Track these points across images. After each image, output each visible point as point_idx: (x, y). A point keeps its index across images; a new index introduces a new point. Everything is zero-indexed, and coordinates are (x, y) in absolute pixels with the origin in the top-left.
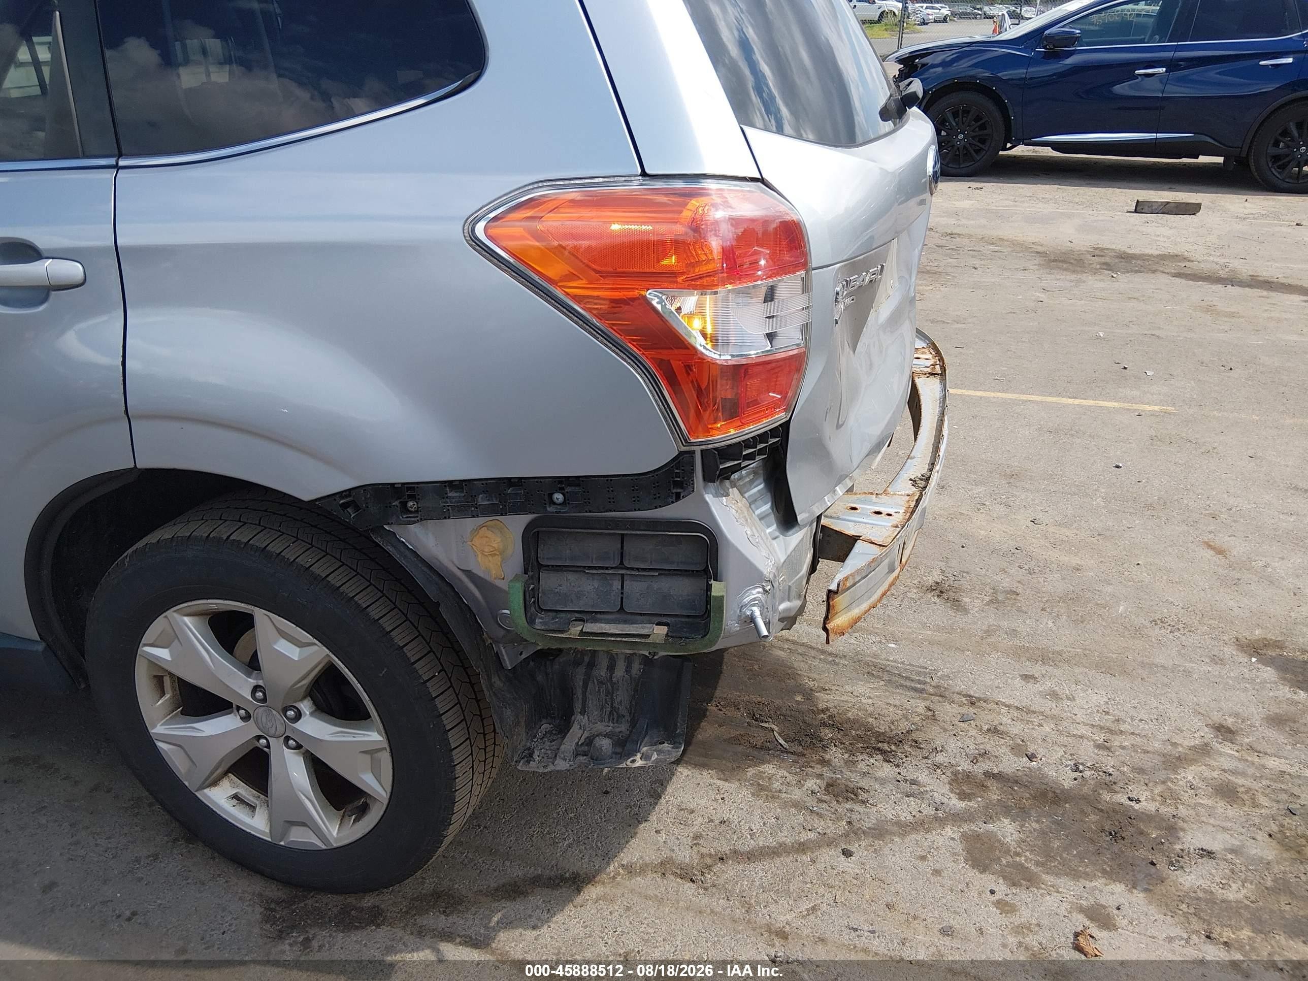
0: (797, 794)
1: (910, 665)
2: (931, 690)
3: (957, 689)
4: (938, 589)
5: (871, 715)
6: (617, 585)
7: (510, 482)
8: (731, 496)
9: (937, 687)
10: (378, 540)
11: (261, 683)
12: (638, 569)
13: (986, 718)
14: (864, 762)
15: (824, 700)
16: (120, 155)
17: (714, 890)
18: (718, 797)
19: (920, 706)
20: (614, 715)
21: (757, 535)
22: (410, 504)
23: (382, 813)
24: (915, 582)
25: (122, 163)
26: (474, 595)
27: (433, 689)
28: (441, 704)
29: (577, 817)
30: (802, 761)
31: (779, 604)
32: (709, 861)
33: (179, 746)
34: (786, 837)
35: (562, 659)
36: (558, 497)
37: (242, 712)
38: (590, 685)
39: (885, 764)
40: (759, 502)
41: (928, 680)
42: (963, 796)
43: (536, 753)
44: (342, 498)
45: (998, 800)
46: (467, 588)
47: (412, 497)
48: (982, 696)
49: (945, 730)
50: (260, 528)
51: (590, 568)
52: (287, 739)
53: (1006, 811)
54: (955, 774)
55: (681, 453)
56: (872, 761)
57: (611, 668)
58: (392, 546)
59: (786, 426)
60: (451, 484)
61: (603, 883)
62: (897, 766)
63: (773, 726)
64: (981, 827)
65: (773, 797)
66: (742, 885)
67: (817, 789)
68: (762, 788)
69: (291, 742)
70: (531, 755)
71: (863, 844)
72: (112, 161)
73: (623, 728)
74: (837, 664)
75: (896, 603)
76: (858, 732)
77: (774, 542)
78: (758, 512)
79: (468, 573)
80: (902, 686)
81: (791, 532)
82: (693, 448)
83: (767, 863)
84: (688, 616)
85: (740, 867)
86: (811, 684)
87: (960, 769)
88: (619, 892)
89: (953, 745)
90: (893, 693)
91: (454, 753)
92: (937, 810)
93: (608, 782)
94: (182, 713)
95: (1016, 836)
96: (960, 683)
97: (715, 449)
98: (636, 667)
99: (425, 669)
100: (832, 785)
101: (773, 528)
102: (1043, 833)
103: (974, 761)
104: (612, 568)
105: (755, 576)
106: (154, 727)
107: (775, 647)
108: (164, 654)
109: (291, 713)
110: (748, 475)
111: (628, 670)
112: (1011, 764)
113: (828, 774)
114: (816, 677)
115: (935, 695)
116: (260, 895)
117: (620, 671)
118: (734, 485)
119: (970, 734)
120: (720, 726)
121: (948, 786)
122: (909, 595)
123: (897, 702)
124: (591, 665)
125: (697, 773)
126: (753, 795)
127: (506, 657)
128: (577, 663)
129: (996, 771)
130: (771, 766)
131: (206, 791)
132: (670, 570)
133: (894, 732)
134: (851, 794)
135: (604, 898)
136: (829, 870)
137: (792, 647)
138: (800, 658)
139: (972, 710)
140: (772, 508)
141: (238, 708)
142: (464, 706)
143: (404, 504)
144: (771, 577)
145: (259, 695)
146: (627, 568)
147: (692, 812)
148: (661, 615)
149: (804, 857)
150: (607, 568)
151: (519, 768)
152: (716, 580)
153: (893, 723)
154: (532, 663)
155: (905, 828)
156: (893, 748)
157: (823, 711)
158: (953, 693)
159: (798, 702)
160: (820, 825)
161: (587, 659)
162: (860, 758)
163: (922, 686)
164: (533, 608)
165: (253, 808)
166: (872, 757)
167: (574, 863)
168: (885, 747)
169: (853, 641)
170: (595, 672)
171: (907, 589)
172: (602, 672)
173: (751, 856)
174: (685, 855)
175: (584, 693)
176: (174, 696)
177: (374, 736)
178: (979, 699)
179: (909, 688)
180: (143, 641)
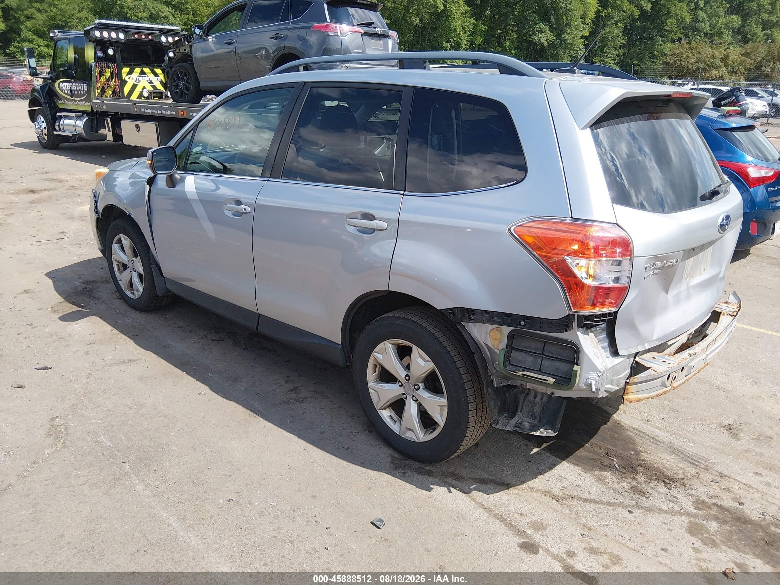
0: (616, 486)
1: (697, 454)
2: (703, 466)
3: (717, 469)
4: (729, 428)
5: (666, 468)
6: (540, 361)
7: (507, 314)
8: (590, 336)
9: (706, 466)
10: (458, 327)
11: (409, 374)
12: (548, 356)
13: (725, 484)
14: (653, 484)
15: (644, 456)
16: (405, 191)
17: (565, 506)
18: (579, 477)
19: (693, 471)
20: (533, 416)
21: (599, 353)
22: (472, 316)
23: (440, 431)
24: (718, 422)
25: (405, 193)
26: (487, 353)
27: (467, 386)
28: (469, 392)
29: (515, 466)
30: (623, 475)
31: (606, 384)
32: (566, 496)
33: (376, 391)
34: (604, 499)
35: (517, 390)
36: (523, 323)
37: (400, 384)
38: (526, 402)
39: (664, 487)
40: (603, 342)
41: (703, 462)
42: (697, 508)
43: (500, 422)
44: (450, 310)
45: (714, 514)
46: (485, 351)
47: (473, 314)
48: (728, 475)
49: (701, 483)
50: (421, 318)
51: (531, 352)
52: (413, 396)
53: (716, 518)
54: (698, 500)
55: (569, 314)
56: (658, 484)
57: (535, 397)
58: (463, 329)
59: (616, 313)
60: (487, 312)
61: (519, 490)
62: (669, 489)
63: (615, 459)
64: (700, 521)
65: (604, 484)
66: (578, 508)
67: (626, 487)
68: (600, 479)
69: (414, 398)
70: (498, 423)
71: (639, 511)
72: (402, 193)
73: (536, 422)
74: (658, 445)
75: (702, 428)
76: (657, 473)
77: (607, 359)
78: (602, 345)
79: (486, 345)
80: (688, 461)
81: (616, 357)
82: (574, 313)
83: (592, 505)
84: (565, 378)
85: (580, 503)
86: (641, 449)
87: (701, 499)
88: (525, 494)
89: (702, 489)
90: (682, 463)
91: (470, 412)
92: (681, 509)
93: (532, 458)
94: (380, 380)
95: (716, 529)
96: (719, 467)
97: (583, 315)
98: (545, 398)
99: (465, 378)
100: (634, 487)
101: (608, 354)
102: (731, 531)
103: (711, 497)
104: (539, 354)
105: (594, 368)
106: (370, 383)
107: (629, 430)
108: (380, 356)
109: (416, 387)
110: (599, 330)
111: (541, 399)
112: (728, 503)
113: (634, 483)
114: (645, 447)
115: (704, 469)
116: (391, 455)
117: (538, 399)
118: (592, 332)
119: (713, 487)
120: (589, 453)
121: (691, 503)
122: (711, 426)
123: (682, 466)
124: (528, 394)
125: (572, 466)
126: (595, 481)
127: (495, 382)
128: (522, 392)
129: (719, 504)
130: (608, 473)
131: (381, 411)
132: (561, 359)
133: (674, 477)
134: (643, 493)
135: (518, 494)
136: (620, 515)
137: (638, 433)
138: (640, 438)
139: (720, 479)
140: (608, 345)
141: (399, 381)
142: (476, 396)
143: (469, 316)
144: (602, 371)
145: (407, 378)
146: (545, 355)
147: (565, 479)
148: (554, 375)
149: (610, 508)
150: (537, 354)
151: (493, 426)
152: (577, 365)
153: (675, 473)
154: (505, 389)
155: (661, 511)
156: (671, 482)
157: (642, 461)
158: (713, 470)
159: (631, 454)
160: (622, 499)
161: (526, 392)
162: (653, 481)
163: (698, 464)
164: (507, 363)
165: (395, 422)
166: (659, 483)
167: (509, 480)
168: (668, 481)
169: (671, 438)
170: (529, 397)
171: (711, 423)
172: (531, 398)
173: (586, 500)
174: (557, 491)
175: (523, 404)
176: (378, 374)
177: (443, 401)
178: (726, 476)
179: (690, 463)
180: (374, 351)
